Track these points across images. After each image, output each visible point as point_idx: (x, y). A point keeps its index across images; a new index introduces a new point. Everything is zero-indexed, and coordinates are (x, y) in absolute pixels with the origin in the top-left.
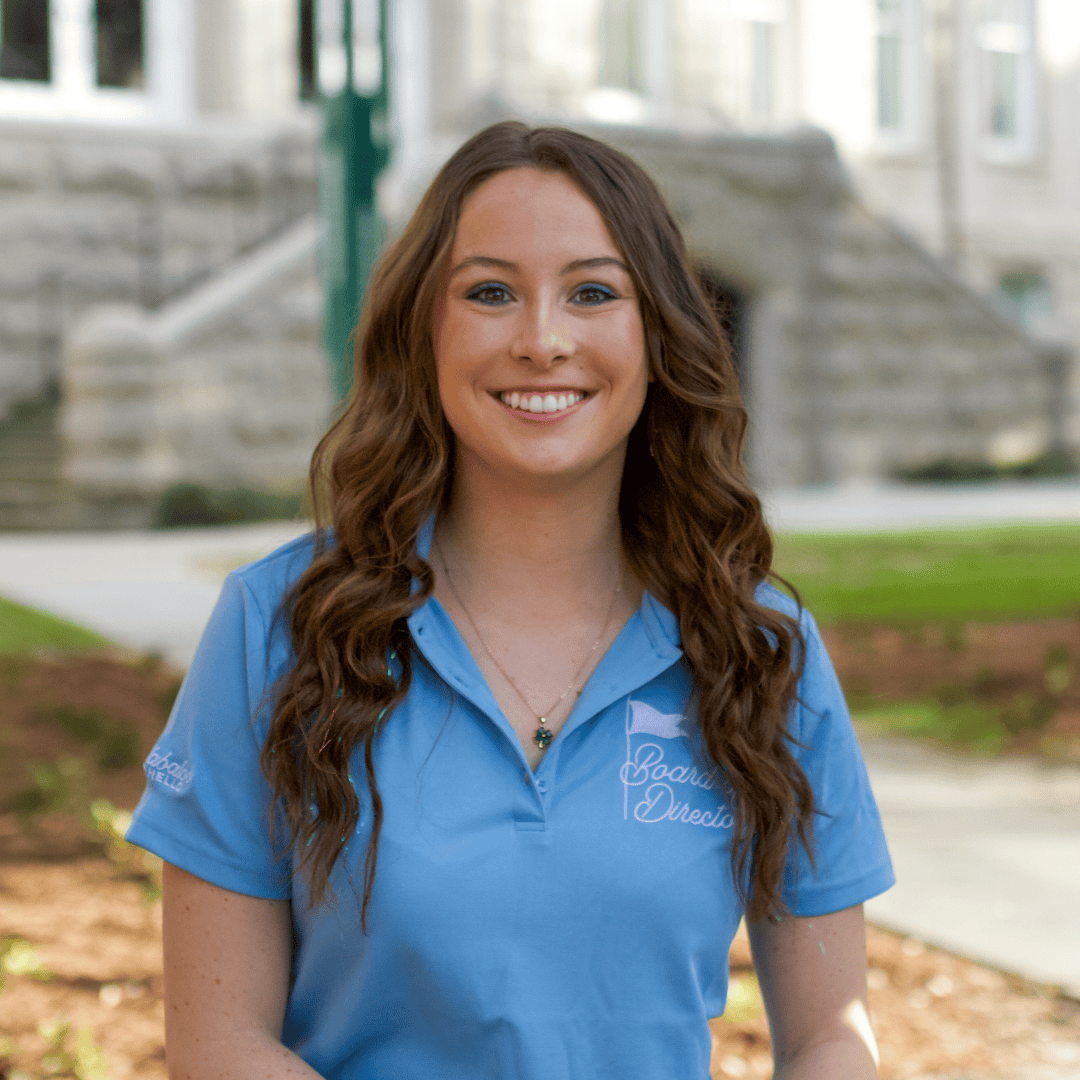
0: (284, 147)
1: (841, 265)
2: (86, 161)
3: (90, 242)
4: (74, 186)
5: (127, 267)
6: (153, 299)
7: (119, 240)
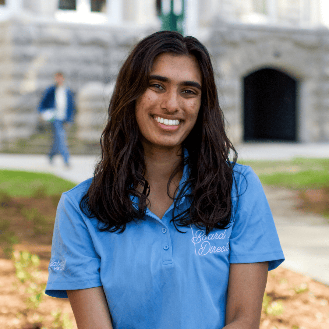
3: (87, 62)
4: (83, 44)
5: (99, 70)
7: (97, 61)
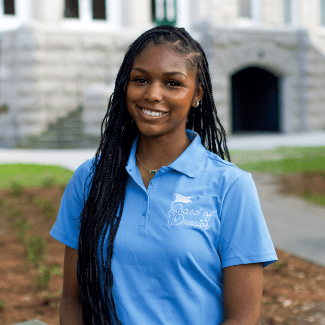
1: (310, 68)
2: (89, 41)
3: (90, 65)
4: (85, 48)
5: (101, 72)
7: (99, 64)
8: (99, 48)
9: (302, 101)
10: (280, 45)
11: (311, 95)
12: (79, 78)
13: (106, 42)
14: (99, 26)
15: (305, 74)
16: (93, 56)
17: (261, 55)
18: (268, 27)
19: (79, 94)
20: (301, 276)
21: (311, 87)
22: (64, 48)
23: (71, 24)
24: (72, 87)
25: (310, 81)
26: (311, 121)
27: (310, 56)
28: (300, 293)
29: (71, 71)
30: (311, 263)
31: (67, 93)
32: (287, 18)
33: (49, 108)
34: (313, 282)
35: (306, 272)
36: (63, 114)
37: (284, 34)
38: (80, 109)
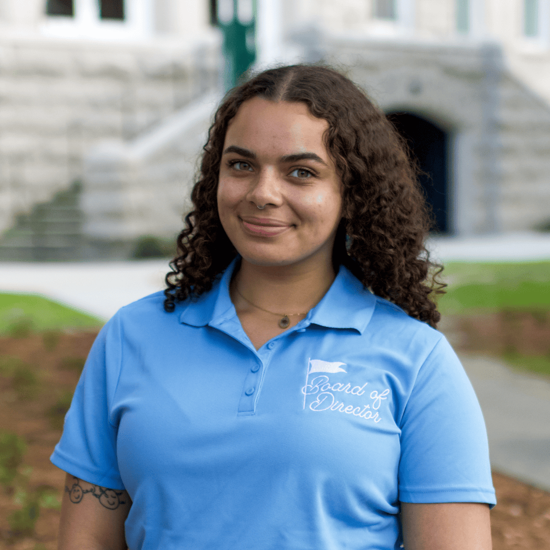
0: (201, 52)
1: (505, 115)
2: (94, 60)
3: (95, 105)
4: (87, 74)
5: (116, 119)
6: (130, 135)
7: (111, 104)
8: (113, 73)
9: (490, 177)
10: (451, 72)
11: (508, 165)
12: (75, 129)
13: (125, 61)
14: (111, 31)
15: (496, 127)
16: (101, 89)
17: (416, 89)
18: (427, 37)
19: (74, 160)
20: (515, 511)
21: (508, 151)
22: (45, 73)
23: (59, 28)
24: (61, 146)
25: (505, 140)
26: (507, 213)
27: (505, 92)
28: (516, 545)
29: (60, 116)
30: (531, 488)
31: (51, 158)
32: (462, 20)
33: (17, 185)
34: (538, 524)
35: (525, 505)
36: (44, 196)
37: (458, 51)
38: (77, 188)
